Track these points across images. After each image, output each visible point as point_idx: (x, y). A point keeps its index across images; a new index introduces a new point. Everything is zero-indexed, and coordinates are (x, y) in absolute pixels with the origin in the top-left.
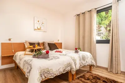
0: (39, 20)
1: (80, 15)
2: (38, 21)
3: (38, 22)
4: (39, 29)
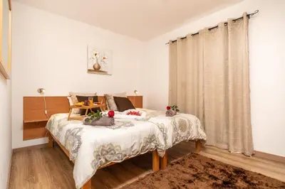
2: (96, 55)
4: (97, 70)
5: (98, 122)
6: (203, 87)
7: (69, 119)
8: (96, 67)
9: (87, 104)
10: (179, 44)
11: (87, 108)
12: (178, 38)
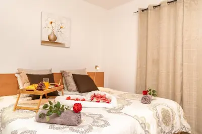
0: (53, 21)
1: (149, 11)
2: (51, 23)
3: (50, 25)
4: (52, 41)
5: (58, 119)
6: (182, 65)
7: (17, 108)
8: (52, 37)
9: (40, 89)
10: (151, 13)
11: (41, 93)
12: (150, 6)
